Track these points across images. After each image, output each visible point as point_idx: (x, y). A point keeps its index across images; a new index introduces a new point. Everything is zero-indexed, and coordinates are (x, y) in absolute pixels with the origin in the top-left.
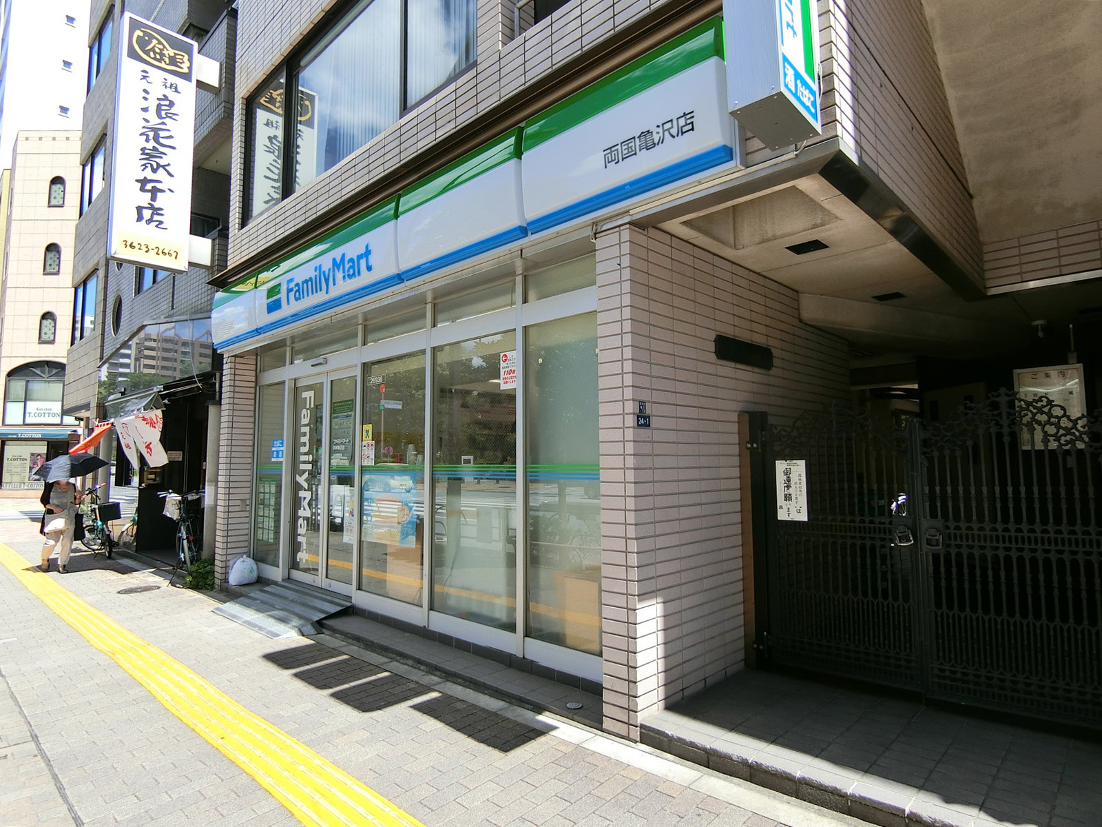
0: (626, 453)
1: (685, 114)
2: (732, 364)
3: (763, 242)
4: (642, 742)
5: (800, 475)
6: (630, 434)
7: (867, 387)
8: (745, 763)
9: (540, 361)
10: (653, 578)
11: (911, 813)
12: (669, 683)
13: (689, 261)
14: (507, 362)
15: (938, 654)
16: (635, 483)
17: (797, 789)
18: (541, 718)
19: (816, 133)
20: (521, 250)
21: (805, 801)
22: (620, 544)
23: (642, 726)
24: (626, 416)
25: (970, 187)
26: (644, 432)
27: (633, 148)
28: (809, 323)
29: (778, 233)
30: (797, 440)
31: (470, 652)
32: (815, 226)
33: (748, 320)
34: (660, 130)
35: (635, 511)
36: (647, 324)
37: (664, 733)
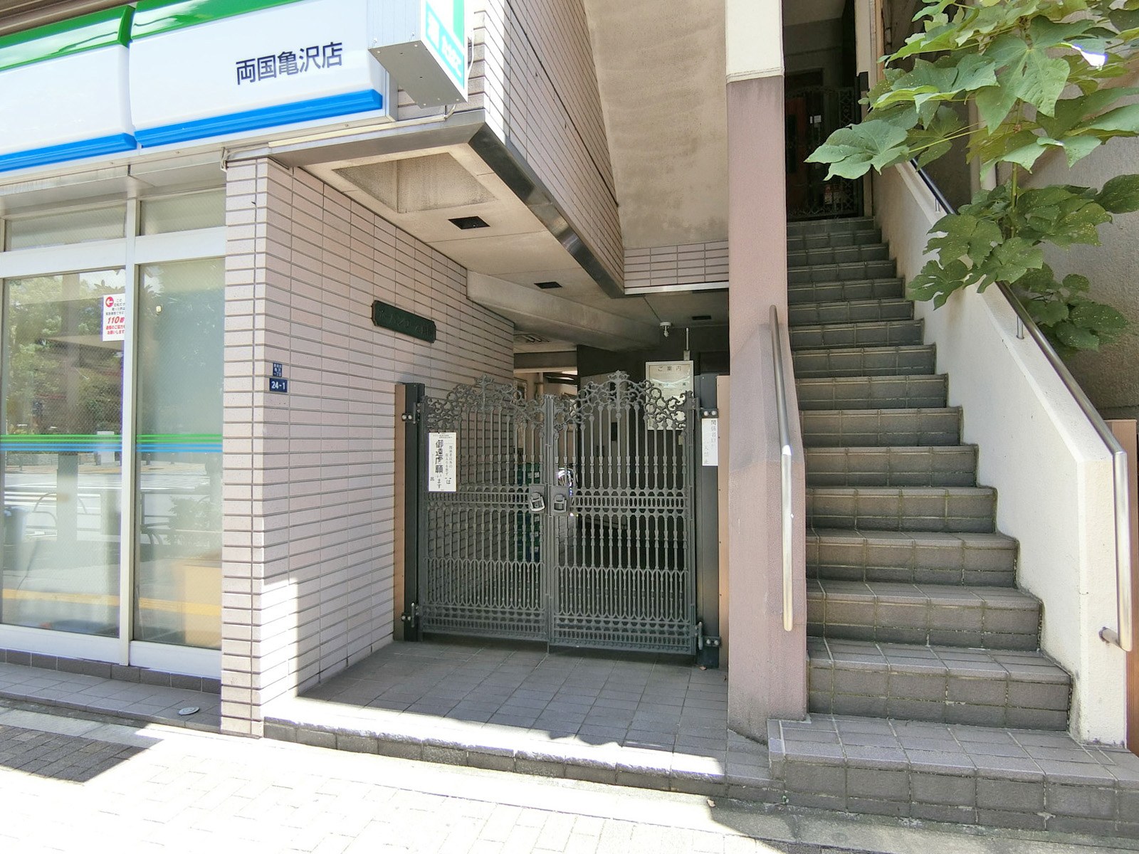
0: (255, 420)
1: (332, 45)
2: (391, 333)
3: (426, 210)
4: (265, 736)
5: (451, 447)
6: (260, 399)
7: (541, 371)
8: (373, 737)
9: (158, 309)
10: (285, 557)
11: (519, 752)
12: (303, 668)
13: (346, 215)
14: (113, 306)
15: (560, 605)
16: (264, 454)
17: (421, 752)
18: (141, 732)
19: (463, 100)
20: (129, 166)
21: (428, 761)
22: (245, 523)
23: (266, 720)
24: (256, 378)
25: (617, 196)
26: (278, 398)
27: (273, 68)
28: (477, 301)
29: (441, 202)
30: (450, 413)
31: (55, 669)
32: (474, 202)
33: (412, 289)
34: (305, 54)
35: (264, 485)
36: (288, 277)
37: (290, 722)
